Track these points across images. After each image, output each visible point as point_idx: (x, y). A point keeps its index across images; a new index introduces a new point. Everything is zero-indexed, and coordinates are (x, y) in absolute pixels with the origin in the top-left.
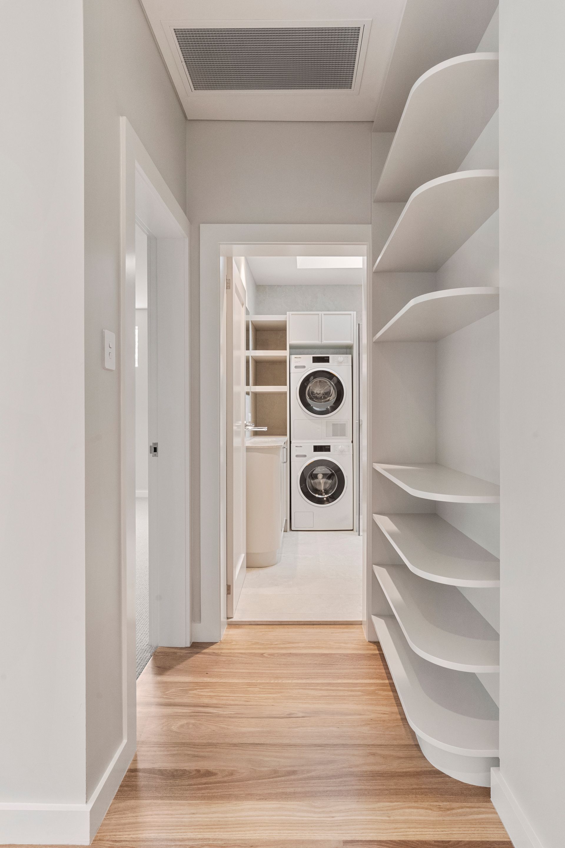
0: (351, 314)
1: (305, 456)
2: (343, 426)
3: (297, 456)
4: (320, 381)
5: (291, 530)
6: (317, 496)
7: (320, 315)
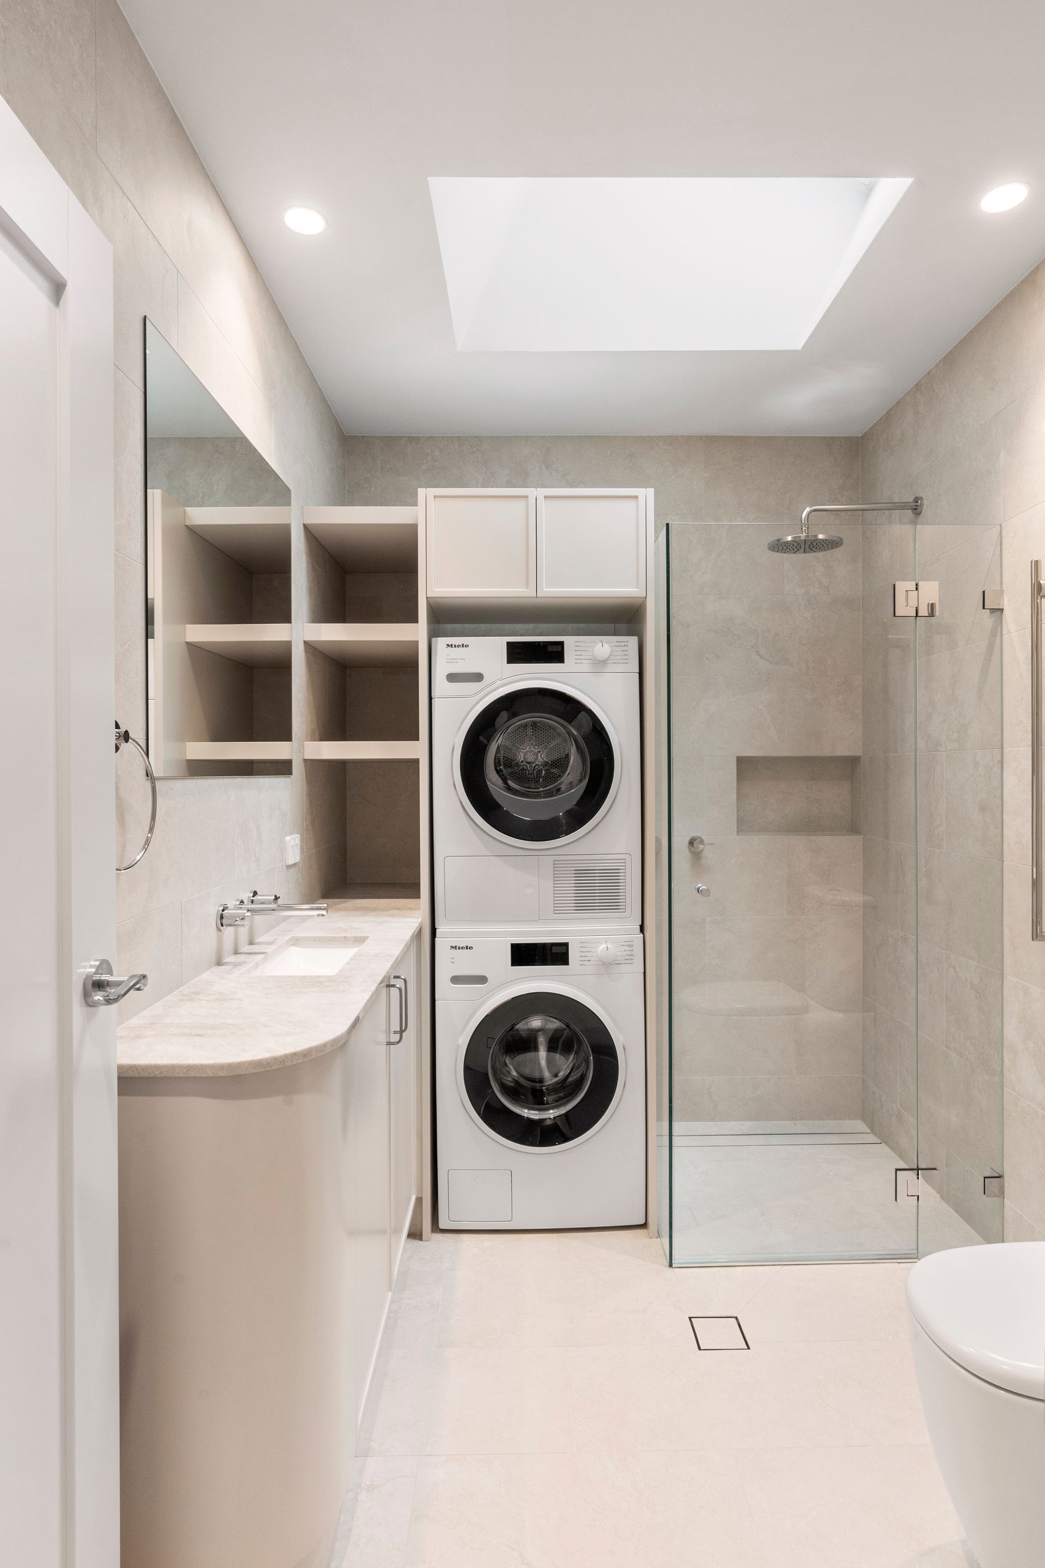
0: (636, 497)
1: (482, 980)
2: (612, 877)
3: (456, 980)
4: (534, 725)
5: (435, 1227)
6: (526, 1113)
7: (532, 501)
